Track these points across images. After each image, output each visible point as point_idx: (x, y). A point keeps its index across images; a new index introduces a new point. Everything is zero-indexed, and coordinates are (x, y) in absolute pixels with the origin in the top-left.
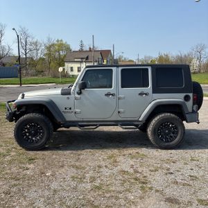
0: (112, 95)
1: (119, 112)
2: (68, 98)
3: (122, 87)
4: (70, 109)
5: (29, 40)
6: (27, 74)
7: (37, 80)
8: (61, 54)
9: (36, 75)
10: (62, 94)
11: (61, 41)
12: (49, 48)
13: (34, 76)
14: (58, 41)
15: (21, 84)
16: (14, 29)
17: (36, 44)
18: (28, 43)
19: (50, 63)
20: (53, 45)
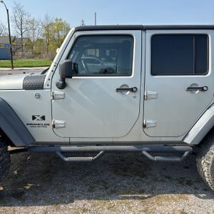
0: (132, 90)
1: (144, 126)
2: (38, 96)
3: (153, 73)
4: (43, 118)
5: (25, 18)
6: (23, 56)
7: (33, 62)
8: (61, 34)
9: (33, 58)
10: (26, 87)
11: (61, 20)
12: (47, 28)
13: (30, 58)
14: (57, 20)
15: (13, 67)
16: (2, 2)
17: (32, 22)
18: (24, 22)
19: (48, 44)
20: (51, 24)
